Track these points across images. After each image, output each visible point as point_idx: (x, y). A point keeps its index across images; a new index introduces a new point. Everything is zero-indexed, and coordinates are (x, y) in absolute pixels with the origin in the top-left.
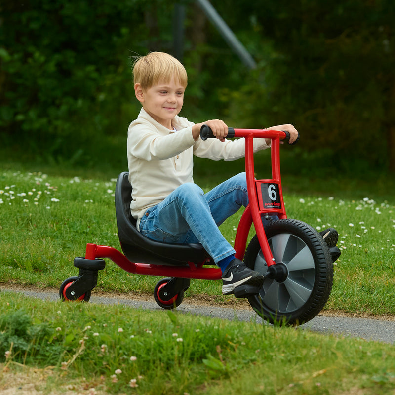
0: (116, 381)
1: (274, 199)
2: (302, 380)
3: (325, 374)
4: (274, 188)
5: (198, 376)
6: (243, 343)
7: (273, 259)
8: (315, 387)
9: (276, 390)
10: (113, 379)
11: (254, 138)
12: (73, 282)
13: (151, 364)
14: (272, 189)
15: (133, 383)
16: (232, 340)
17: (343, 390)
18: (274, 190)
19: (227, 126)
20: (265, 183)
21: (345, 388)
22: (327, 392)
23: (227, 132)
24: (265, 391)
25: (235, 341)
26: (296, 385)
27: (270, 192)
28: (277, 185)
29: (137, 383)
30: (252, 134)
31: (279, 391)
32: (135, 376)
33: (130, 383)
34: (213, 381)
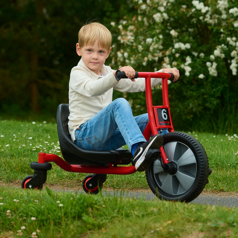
0: (21, 234)
1: (166, 119)
2: (158, 228)
3: (172, 224)
4: (165, 111)
5: (79, 229)
6: (103, 206)
7: (167, 159)
8: (169, 233)
9: (141, 235)
10: (19, 233)
11: (151, 78)
12: (31, 179)
13: (45, 222)
14: (164, 112)
15: (34, 235)
16: (96, 204)
17: (188, 234)
18: (165, 112)
19: (134, 70)
20: (159, 109)
21: (189, 232)
22: (178, 235)
23: (134, 74)
24: (133, 236)
25: (98, 205)
26: (155, 232)
27: (163, 114)
28: (167, 109)
29: (37, 235)
30: (150, 75)
31: (144, 235)
32: (35, 230)
33: (32, 235)
34: (91, 231)
